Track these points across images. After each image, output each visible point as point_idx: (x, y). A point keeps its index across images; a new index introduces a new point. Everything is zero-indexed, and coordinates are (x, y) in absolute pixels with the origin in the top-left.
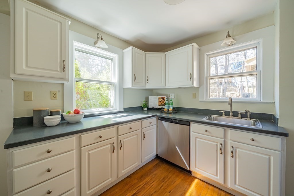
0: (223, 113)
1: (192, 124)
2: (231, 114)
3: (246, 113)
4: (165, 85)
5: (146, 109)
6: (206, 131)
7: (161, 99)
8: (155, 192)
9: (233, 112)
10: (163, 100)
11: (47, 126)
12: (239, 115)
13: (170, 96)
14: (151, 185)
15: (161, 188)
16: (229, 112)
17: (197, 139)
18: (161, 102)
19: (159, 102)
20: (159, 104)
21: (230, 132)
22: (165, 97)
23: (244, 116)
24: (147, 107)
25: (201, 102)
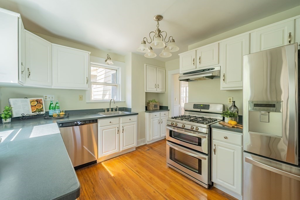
0: (106, 110)
1: (99, 121)
2: (110, 110)
3: (117, 108)
4: (52, 85)
5: (9, 120)
6: (110, 122)
7: (36, 103)
9: (111, 109)
10: (40, 103)
12: (114, 110)
13: (47, 98)
16: (109, 109)
17: (104, 131)
18: (36, 107)
19: (32, 106)
20: (32, 110)
21: (122, 119)
22: (41, 100)
23: (116, 110)
24: (11, 116)
25: (87, 103)
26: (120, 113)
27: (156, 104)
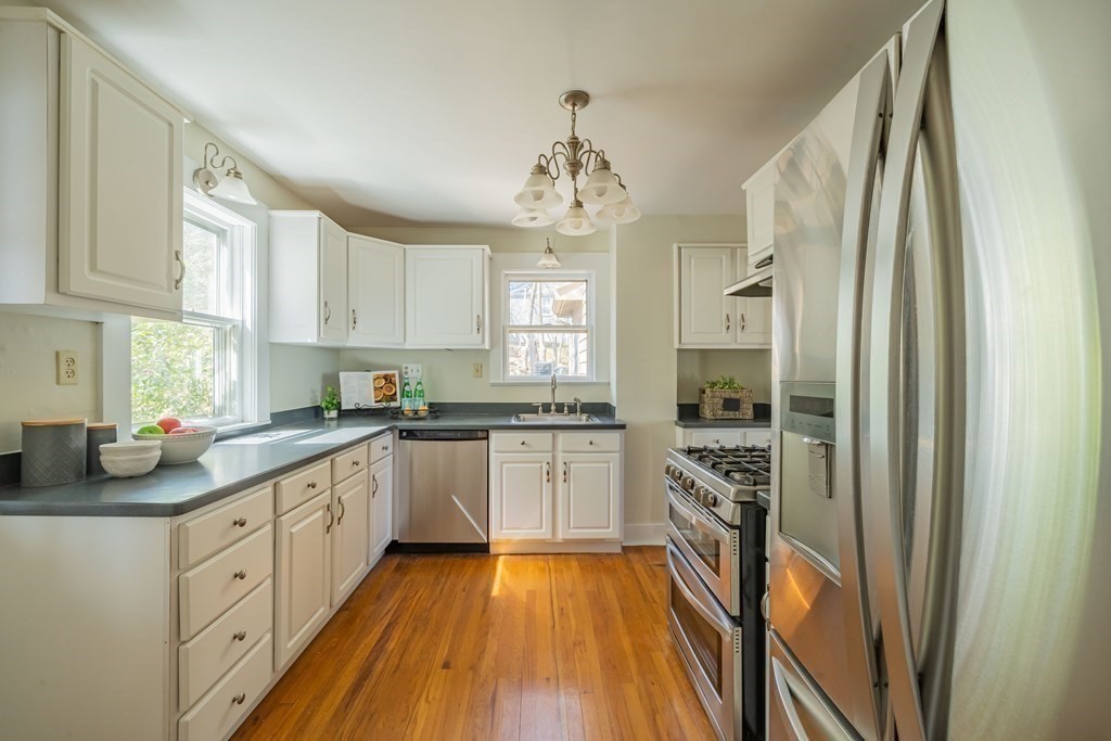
0: (540, 408)
1: (494, 435)
2: (553, 407)
3: (576, 404)
4: (405, 339)
5: (334, 414)
6: (523, 443)
7: (384, 381)
8: (434, 603)
9: (556, 404)
10: (391, 382)
11: (115, 479)
12: (566, 408)
13: (409, 370)
14: (416, 598)
15: (441, 593)
16: (550, 404)
17: (505, 466)
18: (384, 391)
19: (376, 389)
20: (376, 397)
21: (562, 436)
22: (394, 375)
23: (572, 410)
25: (493, 385)
26: (583, 419)
27: (734, 396)
